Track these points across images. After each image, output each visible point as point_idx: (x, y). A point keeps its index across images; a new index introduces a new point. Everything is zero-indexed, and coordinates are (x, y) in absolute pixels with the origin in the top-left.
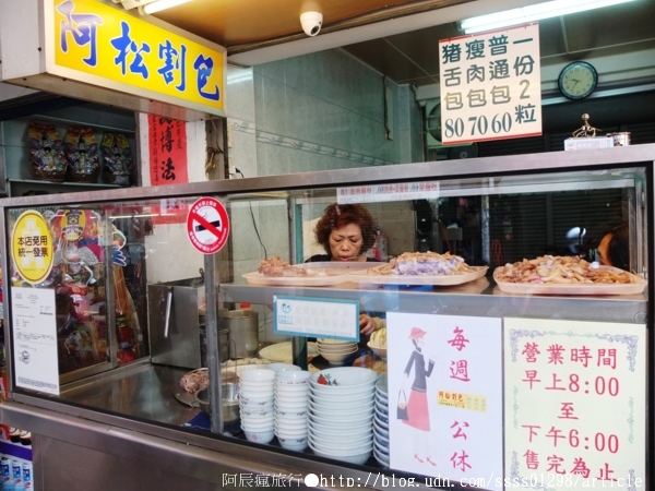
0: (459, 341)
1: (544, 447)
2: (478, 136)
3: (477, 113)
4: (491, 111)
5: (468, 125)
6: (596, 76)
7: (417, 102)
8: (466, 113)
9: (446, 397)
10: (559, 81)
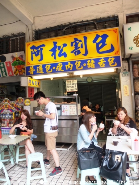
0: (66, 107)
1: (71, 112)
2: (71, 91)
3: (71, 88)
4: (72, 88)
5: (70, 90)
6: (92, 79)
7: (64, 81)
8: (69, 88)
9: (66, 110)
10: (87, 79)
